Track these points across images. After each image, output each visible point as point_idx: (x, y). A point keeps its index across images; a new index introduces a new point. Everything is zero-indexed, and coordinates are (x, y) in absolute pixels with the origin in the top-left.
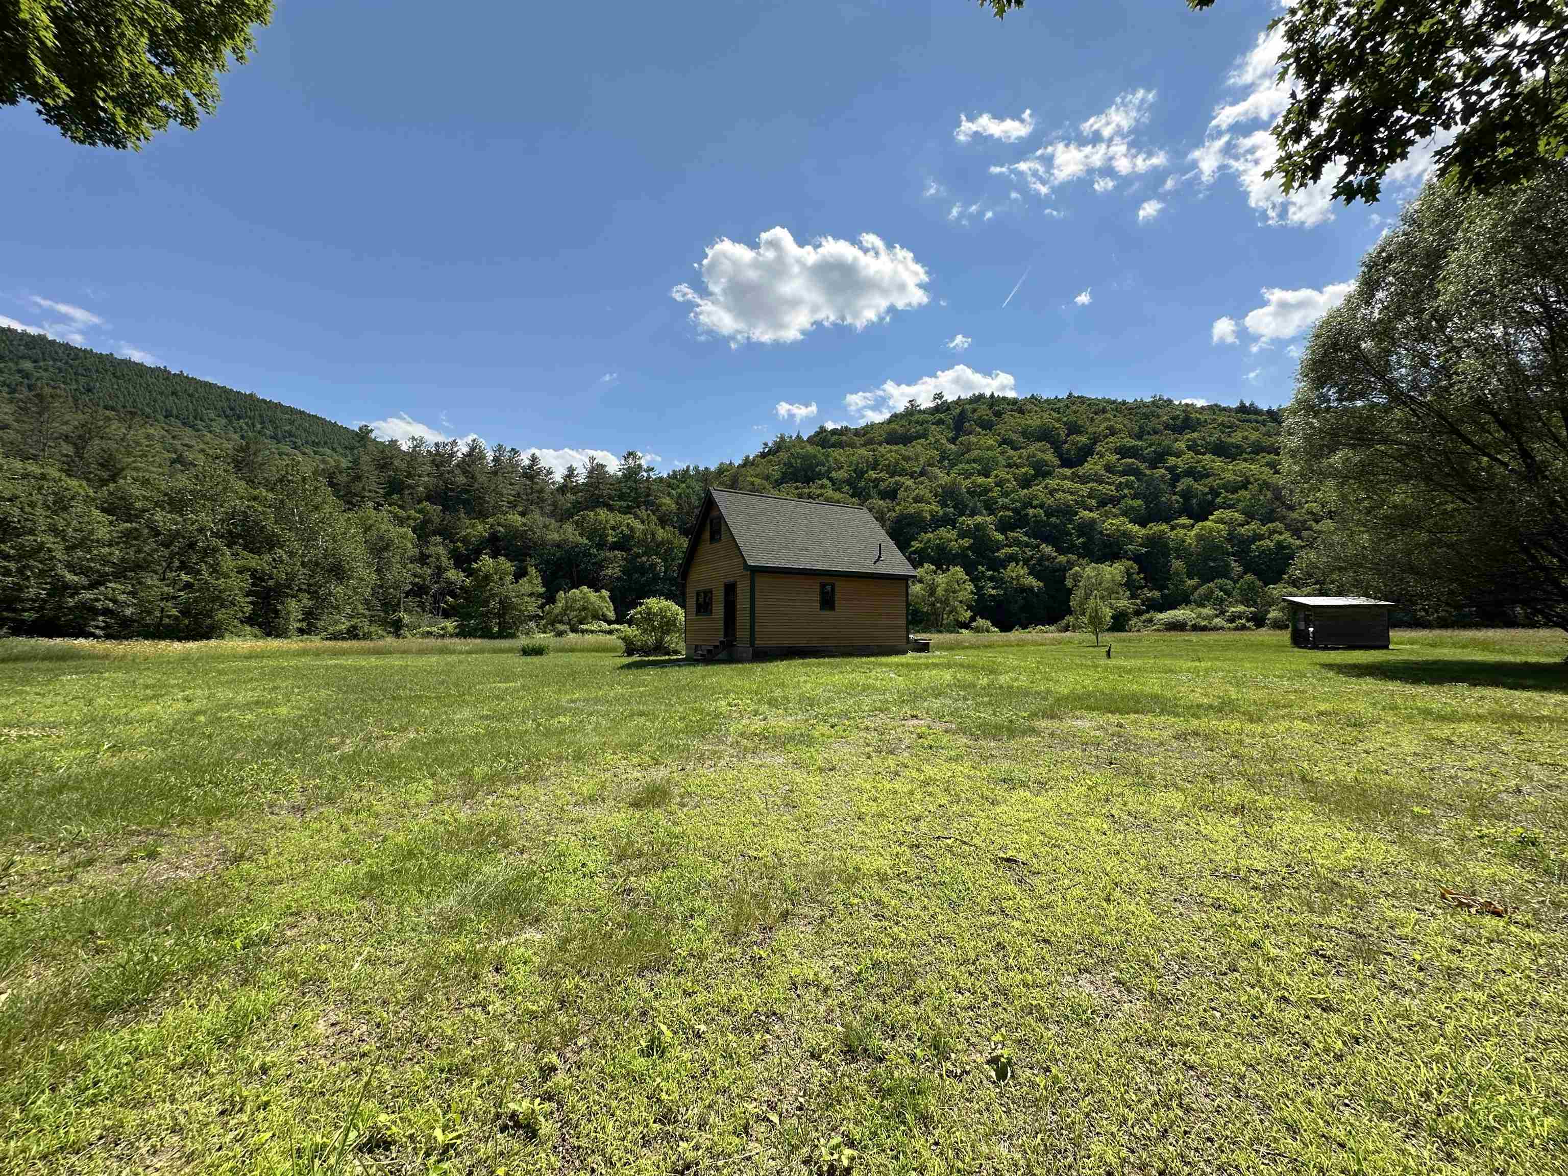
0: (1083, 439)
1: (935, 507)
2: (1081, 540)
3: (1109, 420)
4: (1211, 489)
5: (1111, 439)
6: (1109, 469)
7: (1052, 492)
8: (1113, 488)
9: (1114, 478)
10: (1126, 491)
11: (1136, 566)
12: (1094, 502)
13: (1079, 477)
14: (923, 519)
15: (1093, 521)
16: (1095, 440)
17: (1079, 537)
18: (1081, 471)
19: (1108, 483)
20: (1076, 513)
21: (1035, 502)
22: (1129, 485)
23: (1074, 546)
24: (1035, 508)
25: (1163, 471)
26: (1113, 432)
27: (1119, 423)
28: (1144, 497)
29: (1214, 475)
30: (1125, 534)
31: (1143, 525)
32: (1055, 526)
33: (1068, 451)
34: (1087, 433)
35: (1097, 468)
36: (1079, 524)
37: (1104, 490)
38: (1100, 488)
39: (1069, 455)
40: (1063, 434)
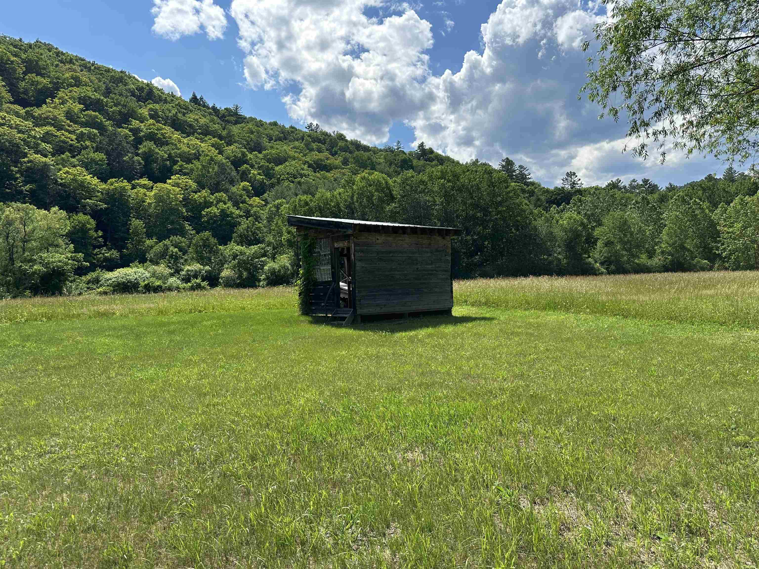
0: (45, 81)
2: (28, 187)
3: (75, 71)
4: (170, 155)
5: (75, 89)
6: (70, 115)
8: (74, 137)
9: (75, 127)
10: (88, 143)
11: (93, 223)
12: (48, 147)
13: (33, 117)
15: (46, 165)
16: (57, 86)
17: (26, 183)
18: (37, 112)
19: (70, 132)
20: (25, 155)
22: (91, 138)
23: (21, 192)
25: (127, 131)
26: (78, 83)
27: (84, 77)
28: (107, 153)
29: (172, 144)
30: (82, 185)
31: (104, 180)
33: (26, 92)
34: (49, 77)
35: (56, 112)
36: (28, 168)
37: (63, 137)
38: (58, 134)
39: (24, 93)
40: (20, 71)
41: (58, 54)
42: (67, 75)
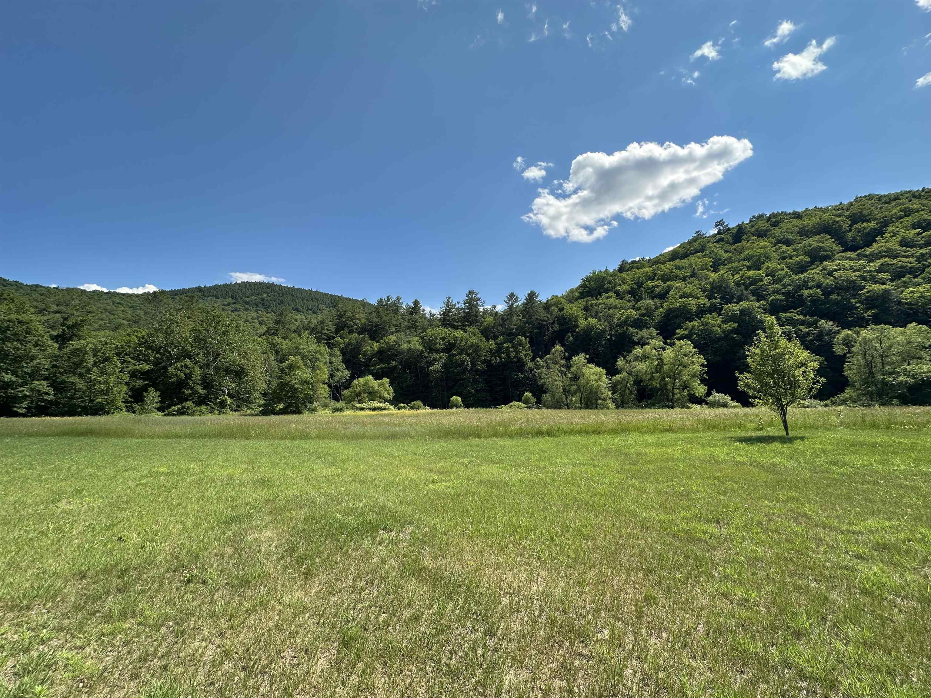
0: (872, 225)
1: (703, 300)
2: (870, 312)
3: (903, 204)
5: (906, 219)
6: (904, 243)
7: (830, 274)
9: (912, 250)
12: (886, 276)
13: (866, 256)
14: (689, 311)
15: (886, 291)
16: (885, 224)
17: (868, 309)
18: (868, 251)
19: (907, 257)
20: (864, 288)
21: (811, 284)
23: (864, 318)
24: (810, 288)
26: (907, 212)
27: (915, 205)
32: (837, 303)
33: (854, 239)
34: (875, 219)
35: (889, 245)
36: (867, 297)
37: (901, 263)
38: (895, 261)
39: (852, 241)
40: (845, 226)
41: (880, 198)
42: (895, 211)
